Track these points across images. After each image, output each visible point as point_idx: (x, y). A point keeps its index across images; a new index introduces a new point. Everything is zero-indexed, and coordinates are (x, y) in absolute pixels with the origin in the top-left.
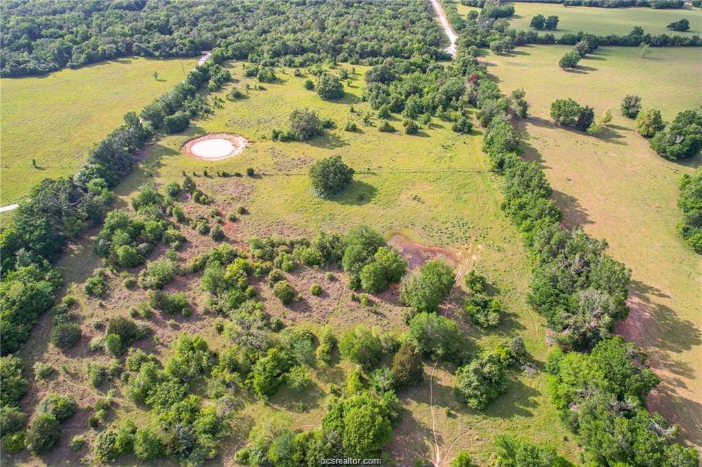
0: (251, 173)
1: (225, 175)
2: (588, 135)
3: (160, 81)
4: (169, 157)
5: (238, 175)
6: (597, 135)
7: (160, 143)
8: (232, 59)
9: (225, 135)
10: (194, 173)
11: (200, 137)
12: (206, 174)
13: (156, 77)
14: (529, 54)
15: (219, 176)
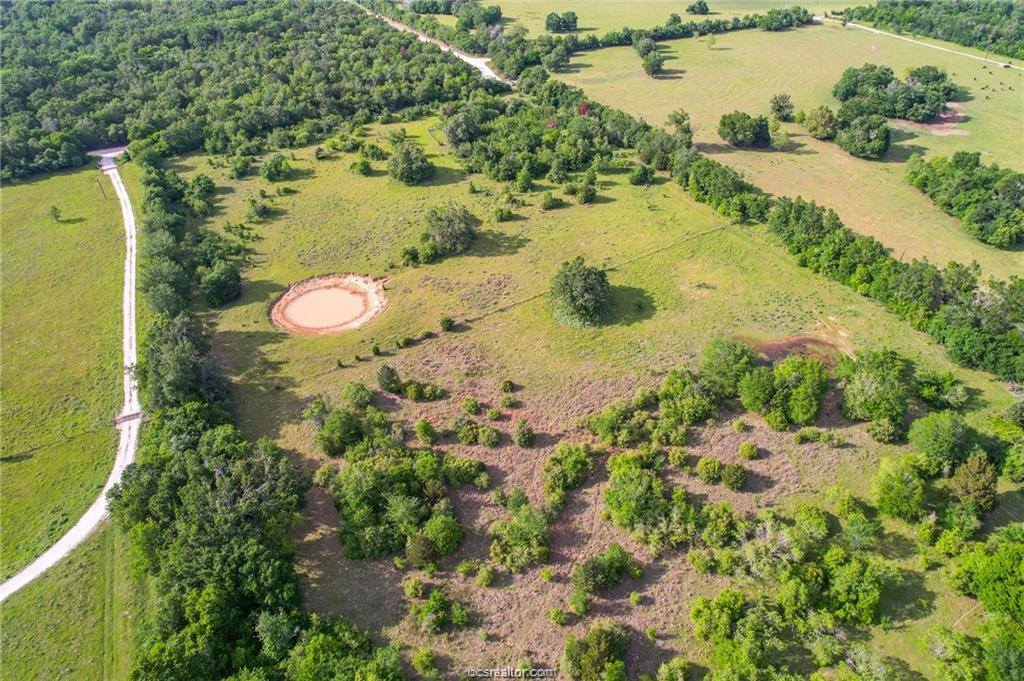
0: (450, 326)
1: (409, 343)
2: (775, 150)
3: (69, 221)
4: (274, 347)
5: (429, 336)
6: (784, 149)
7: (221, 328)
8: (170, 155)
9: (319, 281)
10: (357, 358)
11: (282, 296)
12: (377, 352)
13: (57, 217)
14: (590, 66)
15: (401, 348)
